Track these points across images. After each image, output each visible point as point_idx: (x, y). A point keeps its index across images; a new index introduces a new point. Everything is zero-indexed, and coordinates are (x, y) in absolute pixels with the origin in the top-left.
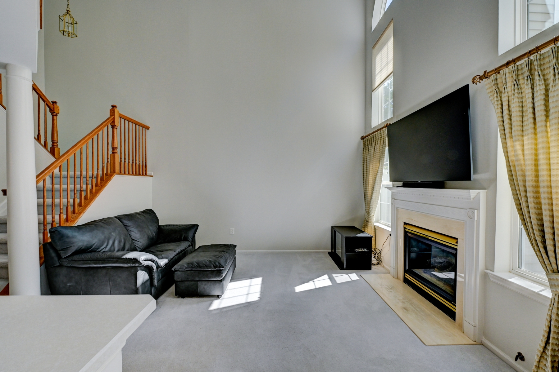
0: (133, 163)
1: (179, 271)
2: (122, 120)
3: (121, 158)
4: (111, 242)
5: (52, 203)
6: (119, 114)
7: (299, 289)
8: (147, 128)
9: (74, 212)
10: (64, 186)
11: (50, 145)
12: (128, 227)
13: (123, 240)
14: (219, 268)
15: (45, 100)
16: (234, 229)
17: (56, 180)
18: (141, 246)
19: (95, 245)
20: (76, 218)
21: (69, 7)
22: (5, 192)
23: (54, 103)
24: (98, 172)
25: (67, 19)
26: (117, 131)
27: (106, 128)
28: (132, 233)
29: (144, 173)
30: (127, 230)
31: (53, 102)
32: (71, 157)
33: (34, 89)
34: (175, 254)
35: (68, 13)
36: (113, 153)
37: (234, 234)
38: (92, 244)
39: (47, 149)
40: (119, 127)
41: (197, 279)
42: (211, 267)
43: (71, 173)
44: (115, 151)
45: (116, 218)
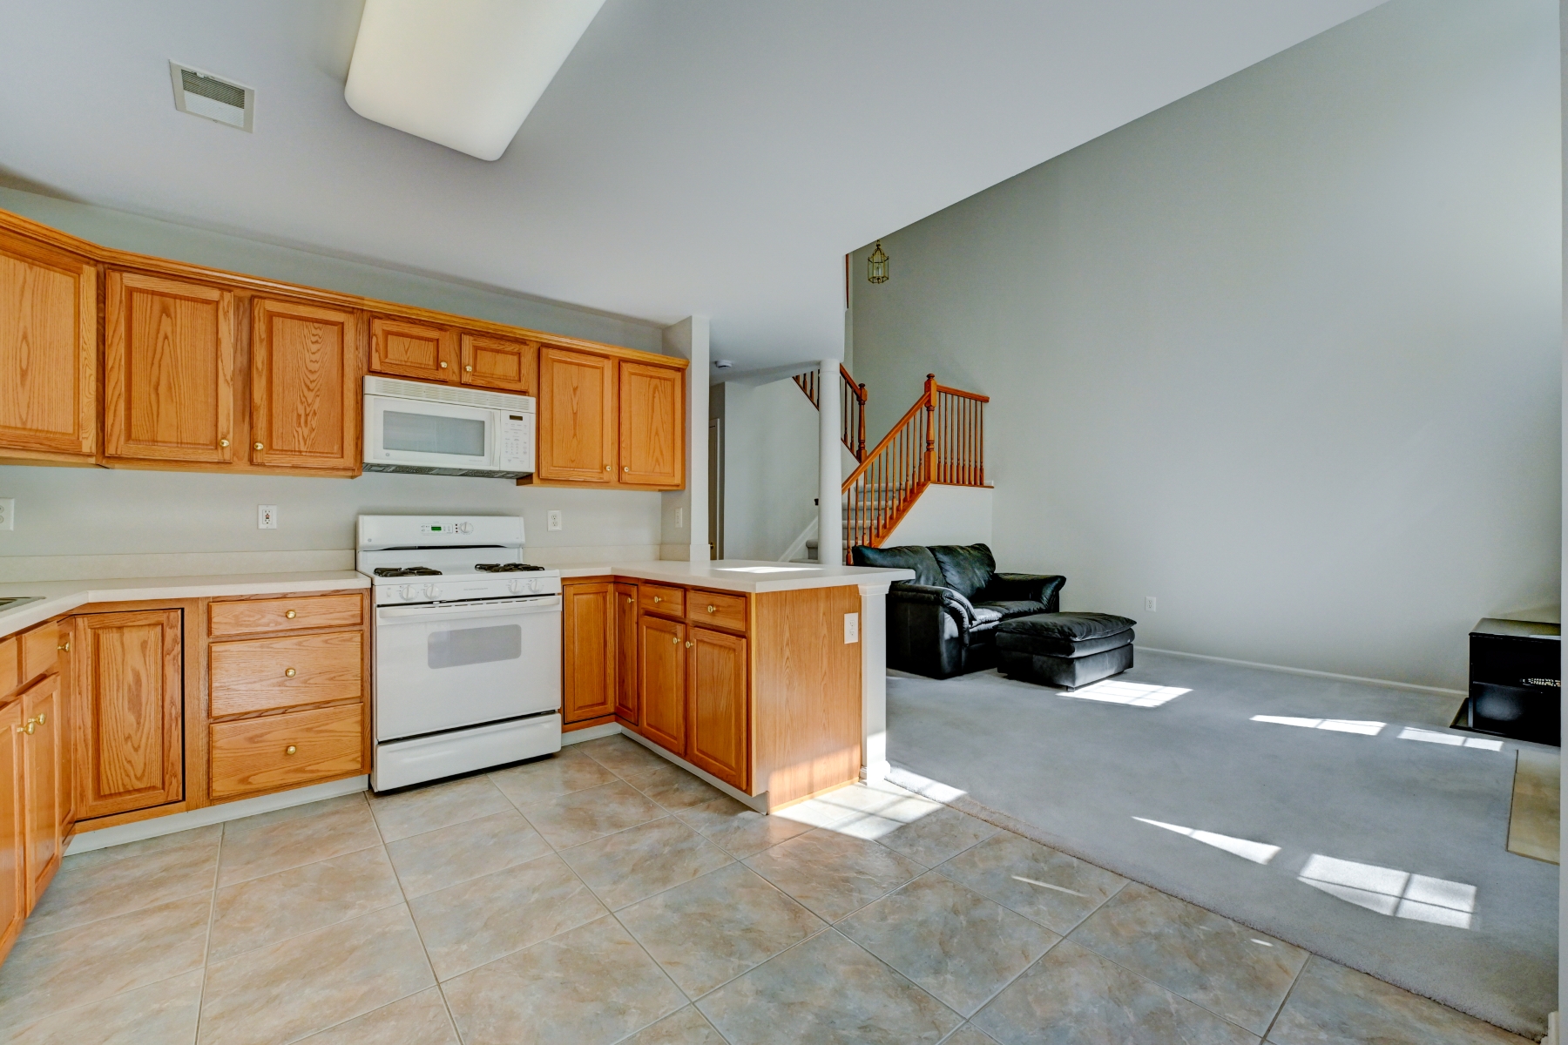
0: (958, 464)
2: (943, 395)
3: (939, 458)
5: (856, 524)
6: (938, 386)
8: (985, 400)
9: (878, 535)
10: (868, 503)
11: (856, 448)
12: (943, 564)
15: (852, 385)
16: (1154, 599)
17: (861, 496)
20: (881, 542)
21: (880, 240)
22: (817, 501)
23: (861, 387)
24: (907, 481)
25: (878, 258)
26: (934, 415)
27: (918, 413)
28: (948, 574)
29: (978, 481)
30: (941, 568)
31: (860, 385)
32: (876, 460)
33: (841, 372)
35: (879, 250)
36: (928, 450)
37: (1155, 610)
39: (853, 453)
40: (936, 409)
43: (876, 485)
44: (931, 447)
45: (929, 548)
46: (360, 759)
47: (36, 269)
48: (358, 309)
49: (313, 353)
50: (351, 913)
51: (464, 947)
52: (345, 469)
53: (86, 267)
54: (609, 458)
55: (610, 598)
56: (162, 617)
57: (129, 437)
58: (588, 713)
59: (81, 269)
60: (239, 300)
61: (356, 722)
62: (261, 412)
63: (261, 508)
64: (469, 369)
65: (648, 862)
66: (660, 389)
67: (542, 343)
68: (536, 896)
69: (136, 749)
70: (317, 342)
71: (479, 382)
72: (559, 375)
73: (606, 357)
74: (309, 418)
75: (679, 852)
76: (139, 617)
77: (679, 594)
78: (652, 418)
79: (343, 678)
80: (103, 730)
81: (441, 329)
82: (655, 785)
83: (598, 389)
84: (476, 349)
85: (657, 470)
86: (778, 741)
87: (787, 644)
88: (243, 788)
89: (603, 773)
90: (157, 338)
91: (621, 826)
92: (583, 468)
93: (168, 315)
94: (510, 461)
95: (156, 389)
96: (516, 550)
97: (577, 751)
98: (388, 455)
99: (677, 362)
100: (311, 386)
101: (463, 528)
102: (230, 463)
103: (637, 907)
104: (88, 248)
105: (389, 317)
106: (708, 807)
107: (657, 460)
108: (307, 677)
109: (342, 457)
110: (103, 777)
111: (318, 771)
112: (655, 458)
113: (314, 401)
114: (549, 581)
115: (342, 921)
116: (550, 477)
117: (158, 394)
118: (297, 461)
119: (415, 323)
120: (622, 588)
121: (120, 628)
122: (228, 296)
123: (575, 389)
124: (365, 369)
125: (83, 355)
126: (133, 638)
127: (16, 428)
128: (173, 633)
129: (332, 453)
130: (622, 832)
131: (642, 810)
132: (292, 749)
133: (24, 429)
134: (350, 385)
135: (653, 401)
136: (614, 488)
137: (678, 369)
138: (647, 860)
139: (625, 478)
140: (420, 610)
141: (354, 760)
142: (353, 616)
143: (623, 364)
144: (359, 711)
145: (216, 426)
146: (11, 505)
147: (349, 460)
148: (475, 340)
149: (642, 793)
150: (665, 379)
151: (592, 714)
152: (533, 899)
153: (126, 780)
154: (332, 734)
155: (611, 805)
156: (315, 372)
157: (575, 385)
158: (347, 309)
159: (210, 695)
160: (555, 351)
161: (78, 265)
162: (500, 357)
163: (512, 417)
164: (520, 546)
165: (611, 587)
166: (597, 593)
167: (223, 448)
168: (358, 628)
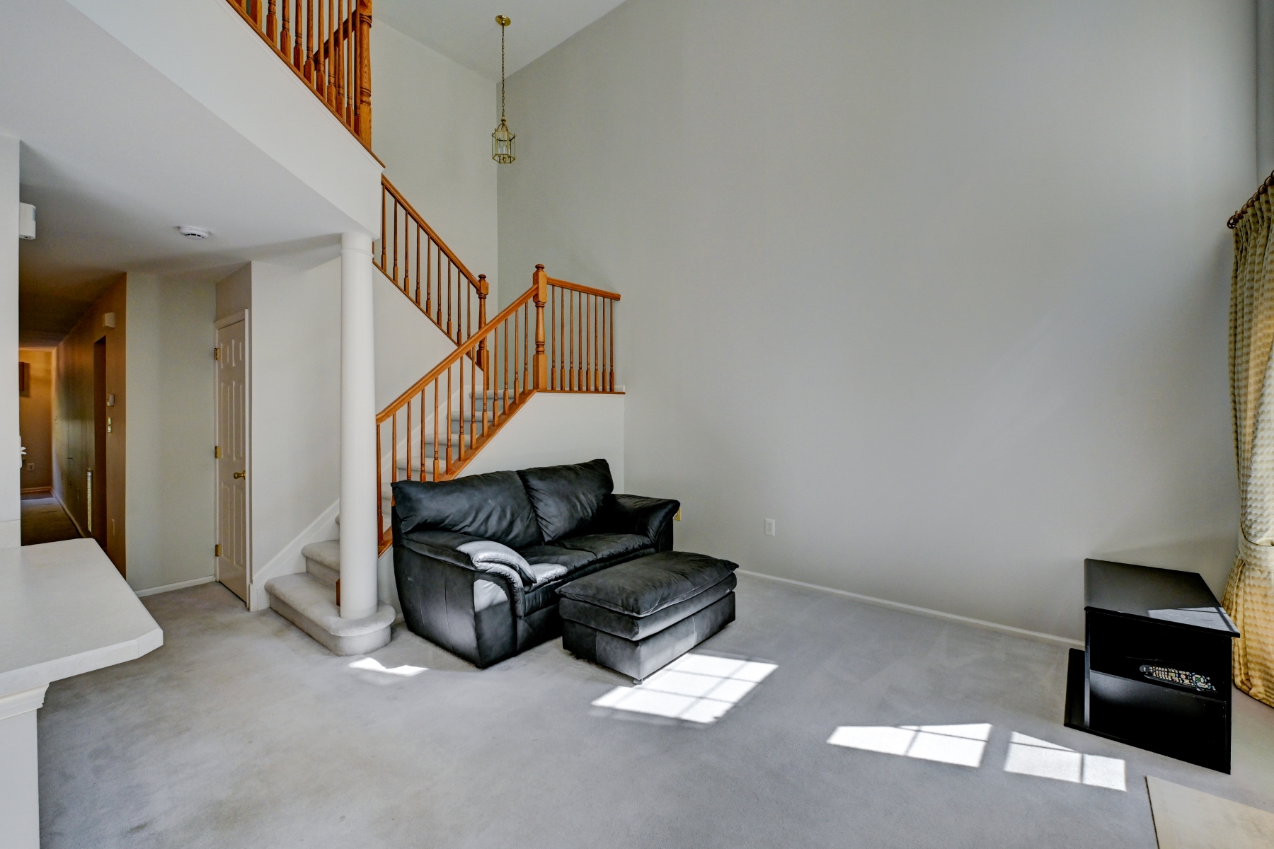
0: (580, 368)
1: (565, 597)
2: (558, 289)
3: (553, 361)
4: (482, 517)
6: (548, 279)
7: (845, 736)
8: (617, 298)
12: (535, 492)
13: (509, 516)
14: (630, 611)
15: (469, 276)
16: (775, 522)
18: (553, 532)
19: (450, 518)
21: (505, 114)
23: (482, 277)
24: (506, 391)
25: (502, 135)
26: (545, 313)
27: (522, 309)
28: (542, 505)
29: (608, 387)
30: (529, 498)
31: (480, 276)
34: (591, 559)
35: (503, 124)
36: (537, 352)
37: (774, 533)
38: (447, 515)
41: (593, 625)
42: (617, 605)
44: (541, 349)
45: (519, 472)
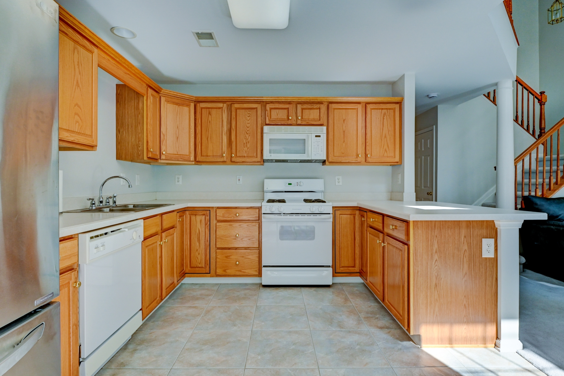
5: (529, 182)
9: (550, 189)
15: (534, 93)
20: (551, 194)
22: (495, 168)
23: (542, 93)
39: (534, 137)
46: (258, 271)
47: (180, 106)
48: (262, 101)
49: (248, 120)
50: (235, 328)
51: (259, 357)
52: (258, 162)
53: (191, 103)
54: (361, 150)
55: (357, 217)
56: (205, 212)
57: (201, 155)
58: (346, 270)
59: (190, 104)
60: (228, 106)
61: (257, 257)
62: (234, 143)
63: (238, 177)
64: (300, 118)
65: (346, 350)
66: (387, 114)
67: (330, 102)
68: (294, 347)
69: (199, 254)
70: (249, 116)
71: (304, 123)
72: (337, 114)
73: (359, 103)
74: (247, 144)
75: (363, 350)
76: (200, 212)
77: (380, 218)
78: (383, 129)
79: (253, 239)
80: (192, 246)
81: (289, 104)
82: (367, 313)
83: (355, 119)
84: (302, 109)
85: (386, 154)
86: (429, 307)
87: (436, 252)
88: (224, 273)
89: (346, 300)
90: (208, 122)
91: (342, 328)
92: (348, 156)
93: (210, 115)
94: (315, 155)
95: (208, 139)
96: (321, 193)
97: (340, 287)
98: (271, 156)
99: (397, 99)
100: (248, 132)
101: (299, 184)
102: (226, 162)
103: (331, 370)
104: (192, 97)
105: (272, 102)
106: (389, 332)
107: (386, 150)
108: (242, 238)
109: (257, 158)
110: (192, 261)
111: (245, 272)
112: (384, 149)
113: (248, 138)
114: (327, 208)
115: (231, 330)
116: (333, 161)
117: (208, 140)
118: (243, 160)
119: (281, 103)
120: (362, 212)
121: (196, 215)
122: (225, 105)
123: (344, 121)
124: (264, 124)
125: (191, 130)
126: (199, 218)
127: (176, 154)
128: (208, 218)
129: (254, 156)
130: (341, 331)
131: (355, 323)
132: (238, 263)
133: (178, 154)
134: (259, 130)
135: (383, 121)
136: (363, 165)
137: (397, 103)
138: (346, 349)
139: (369, 160)
140: (276, 216)
141: (256, 271)
142: (256, 217)
143: (367, 105)
144: (258, 253)
145: (222, 149)
146: (181, 177)
147: (259, 159)
148: (302, 106)
149: (360, 315)
150: (390, 109)
151: (348, 271)
152: (292, 348)
153: (197, 264)
154: (249, 260)
155: (343, 316)
156: (249, 127)
157: (344, 118)
158: (258, 102)
159: (216, 240)
160: (335, 104)
161: (190, 103)
162: (312, 111)
163: (316, 136)
164: (322, 192)
165: (357, 212)
166: (351, 214)
167: (224, 157)
168: (258, 221)
